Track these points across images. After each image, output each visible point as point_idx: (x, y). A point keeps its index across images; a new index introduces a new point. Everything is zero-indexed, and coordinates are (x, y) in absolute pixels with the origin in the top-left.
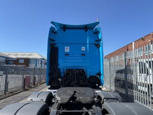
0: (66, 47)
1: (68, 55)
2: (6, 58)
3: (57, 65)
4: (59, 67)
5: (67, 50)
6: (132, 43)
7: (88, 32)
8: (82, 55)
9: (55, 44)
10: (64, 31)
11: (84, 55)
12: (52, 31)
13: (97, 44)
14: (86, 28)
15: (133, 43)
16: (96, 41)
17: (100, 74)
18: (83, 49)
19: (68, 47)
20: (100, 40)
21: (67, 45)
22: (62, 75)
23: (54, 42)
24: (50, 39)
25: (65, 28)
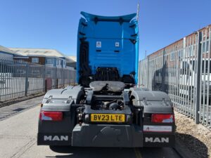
0: (97, 42)
1: (100, 51)
2: (14, 55)
3: (88, 62)
4: (90, 64)
5: (99, 45)
6: (183, 39)
7: (123, 25)
8: (116, 51)
9: (86, 38)
10: (96, 23)
11: (118, 51)
12: (82, 23)
13: (133, 40)
14: (121, 20)
15: (185, 39)
16: (132, 36)
17: (134, 73)
18: (117, 44)
19: (100, 43)
20: (136, 35)
21: (98, 39)
22: (93, 73)
23: (84, 36)
24: (80, 33)
25: (96, 19)
